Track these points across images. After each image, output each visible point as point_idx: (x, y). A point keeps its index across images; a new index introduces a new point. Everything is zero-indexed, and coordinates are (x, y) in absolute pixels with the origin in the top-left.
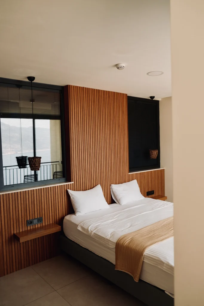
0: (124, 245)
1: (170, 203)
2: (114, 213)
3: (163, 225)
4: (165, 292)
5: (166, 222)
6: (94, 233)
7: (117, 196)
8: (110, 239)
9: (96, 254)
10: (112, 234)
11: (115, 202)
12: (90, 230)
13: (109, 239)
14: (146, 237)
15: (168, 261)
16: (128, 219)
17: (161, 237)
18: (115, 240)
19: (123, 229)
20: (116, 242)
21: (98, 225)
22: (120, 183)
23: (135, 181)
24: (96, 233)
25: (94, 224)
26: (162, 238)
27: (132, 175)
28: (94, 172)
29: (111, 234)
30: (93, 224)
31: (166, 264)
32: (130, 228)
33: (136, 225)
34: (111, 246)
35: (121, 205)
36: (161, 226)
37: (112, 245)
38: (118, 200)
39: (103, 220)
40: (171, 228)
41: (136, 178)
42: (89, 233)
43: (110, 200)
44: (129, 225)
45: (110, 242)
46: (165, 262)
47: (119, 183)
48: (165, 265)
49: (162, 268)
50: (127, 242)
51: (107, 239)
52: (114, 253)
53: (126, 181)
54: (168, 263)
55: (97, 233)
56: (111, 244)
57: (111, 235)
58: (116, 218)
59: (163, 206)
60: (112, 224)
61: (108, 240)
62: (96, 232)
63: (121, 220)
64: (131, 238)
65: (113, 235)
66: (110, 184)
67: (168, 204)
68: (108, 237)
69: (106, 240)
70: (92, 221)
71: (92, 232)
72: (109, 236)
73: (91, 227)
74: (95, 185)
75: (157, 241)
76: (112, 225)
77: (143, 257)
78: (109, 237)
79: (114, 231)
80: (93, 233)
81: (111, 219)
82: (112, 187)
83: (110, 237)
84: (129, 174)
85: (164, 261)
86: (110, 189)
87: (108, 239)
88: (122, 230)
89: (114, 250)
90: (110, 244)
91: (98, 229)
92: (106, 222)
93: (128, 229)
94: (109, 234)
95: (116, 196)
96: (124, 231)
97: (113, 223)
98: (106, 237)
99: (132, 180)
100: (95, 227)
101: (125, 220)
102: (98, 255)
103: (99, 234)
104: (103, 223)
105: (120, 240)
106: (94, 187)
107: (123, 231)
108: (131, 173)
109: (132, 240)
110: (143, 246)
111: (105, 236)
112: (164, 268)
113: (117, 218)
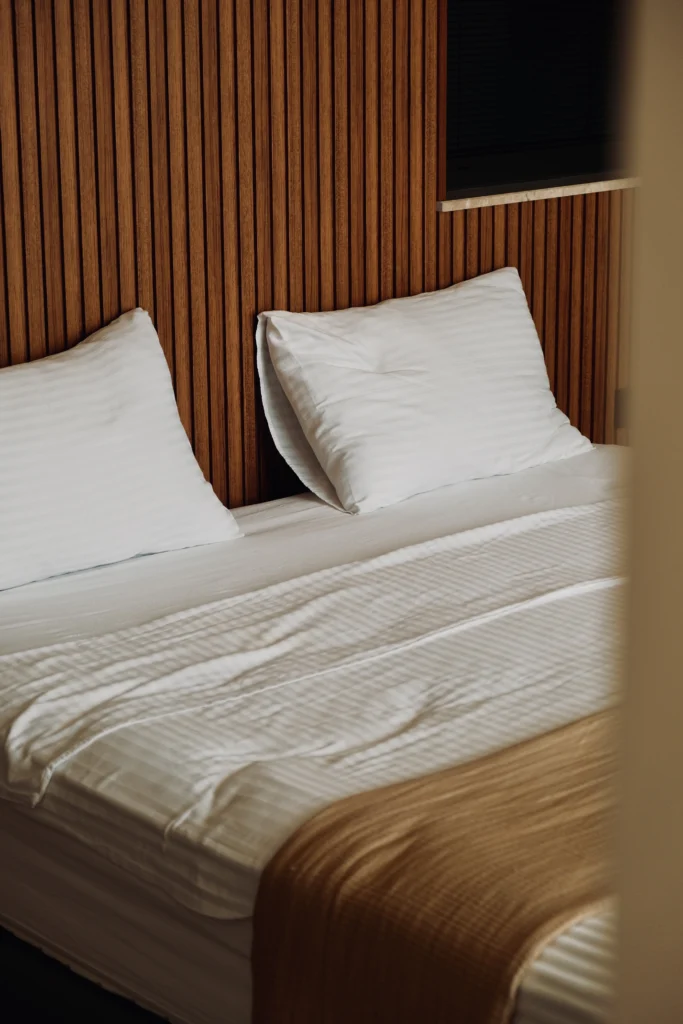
0: (340, 898)
2: (275, 590)
6: (60, 780)
7: (318, 423)
8: (208, 842)
9: (75, 968)
10: (233, 791)
11: (289, 487)
12: (25, 753)
13: (204, 833)
14: (554, 821)
16: (401, 648)
18: (251, 850)
19: (339, 746)
20: (259, 865)
21: (106, 704)
22: (357, 294)
23: (508, 281)
24: (73, 776)
25: (63, 690)
27: (473, 224)
28: (88, 185)
29: (219, 792)
30: (51, 694)
32: (408, 738)
33: (478, 704)
34: (219, 902)
35: (353, 510)
37: (225, 895)
38: (328, 466)
39: (158, 657)
41: (513, 257)
42: (13, 777)
43: (251, 462)
44: (406, 702)
45: (204, 865)
47: (343, 298)
50: (363, 873)
51: (179, 839)
52: (244, 971)
53: (417, 283)
55: (87, 783)
56: (211, 889)
57: (223, 801)
58: (288, 636)
60: (239, 699)
61: (188, 850)
62: (74, 766)
63: (340, 653)
64: (409, 835)
65: (236, 799)
66: (248, 308)
68: (194, 815)
69: (165, 845)
70: (51, 661)
71: (39, 765)
72: (204, 807)
73: (36, 722)
74: (93, 315)
76: (241, 707)
77: (507, 1012)
78: (199, 821)
79: (254, 764)
80: (49, 773)
81: (243, 650)
82: (273, 338)
83: (213, 821)
84: (448, 206)
86: (247, 353)
87: (192, 834)
88: (331, 750)
89: (244, 940)
90: (201, 884)
91: (98, 744)
92: (191, 671)
93: (395, 743)
94: (199, 787)
95: (307, 427)
96: (349, 761)
97: (259, 685)
98: (175, 816)
99: (473, 268)
100: (73, 722)
101: (374, 657)
102: (93, 978)
103: (109, 788)
104: (154, 687)
105: (304, 848)
106: (85, 334)
107: (336, 759)
108: (468, 204)
109: (416, 850)
110: (520, 907)
111: (163, 810)
113: (303, 636)
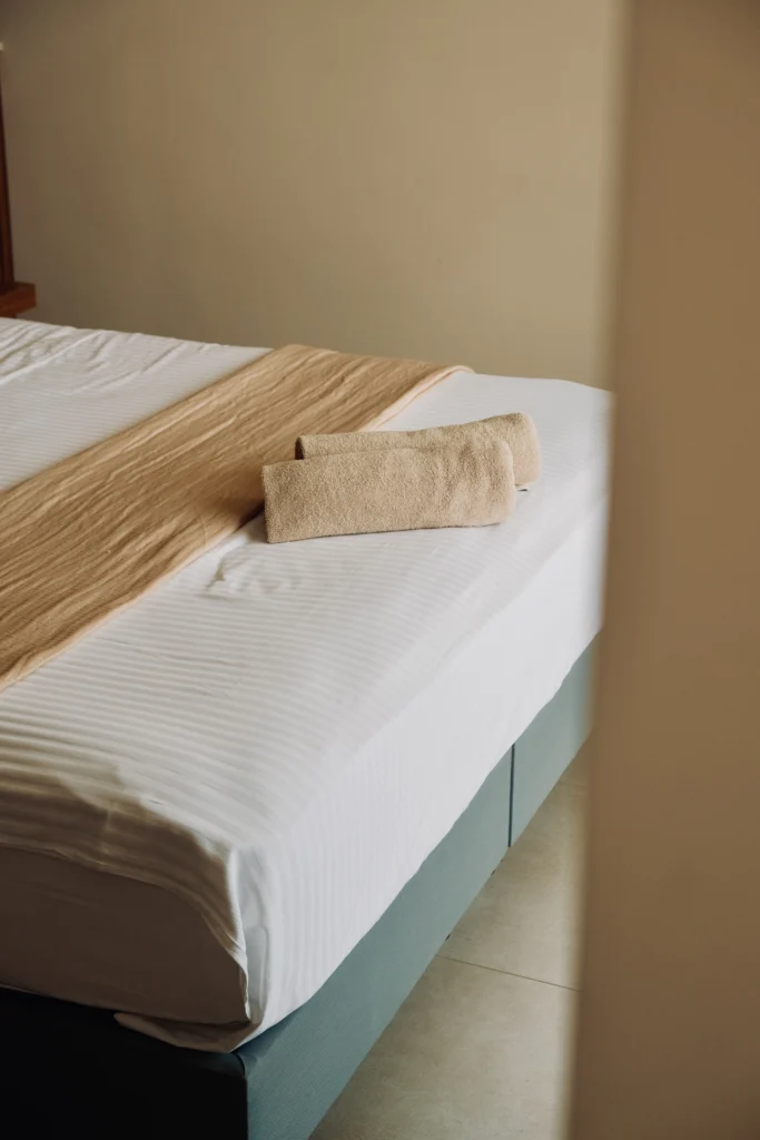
1: (68, 331)
3: (49, 515)
4: (116, 1022)
5: (64, 485)
15: (128, 793)
17: (51, 614)
26: (53, 619)
31: (118, 821)
36: (28, 521)
40: (112, 531)
46: (113, 809)
48: (109, 828)
49: (88, 859)
54: (135, 807)
59: (23, 365)
67: (59, 341)
75: (20, 646)
85: (98, 803)
112: (105, 849)
